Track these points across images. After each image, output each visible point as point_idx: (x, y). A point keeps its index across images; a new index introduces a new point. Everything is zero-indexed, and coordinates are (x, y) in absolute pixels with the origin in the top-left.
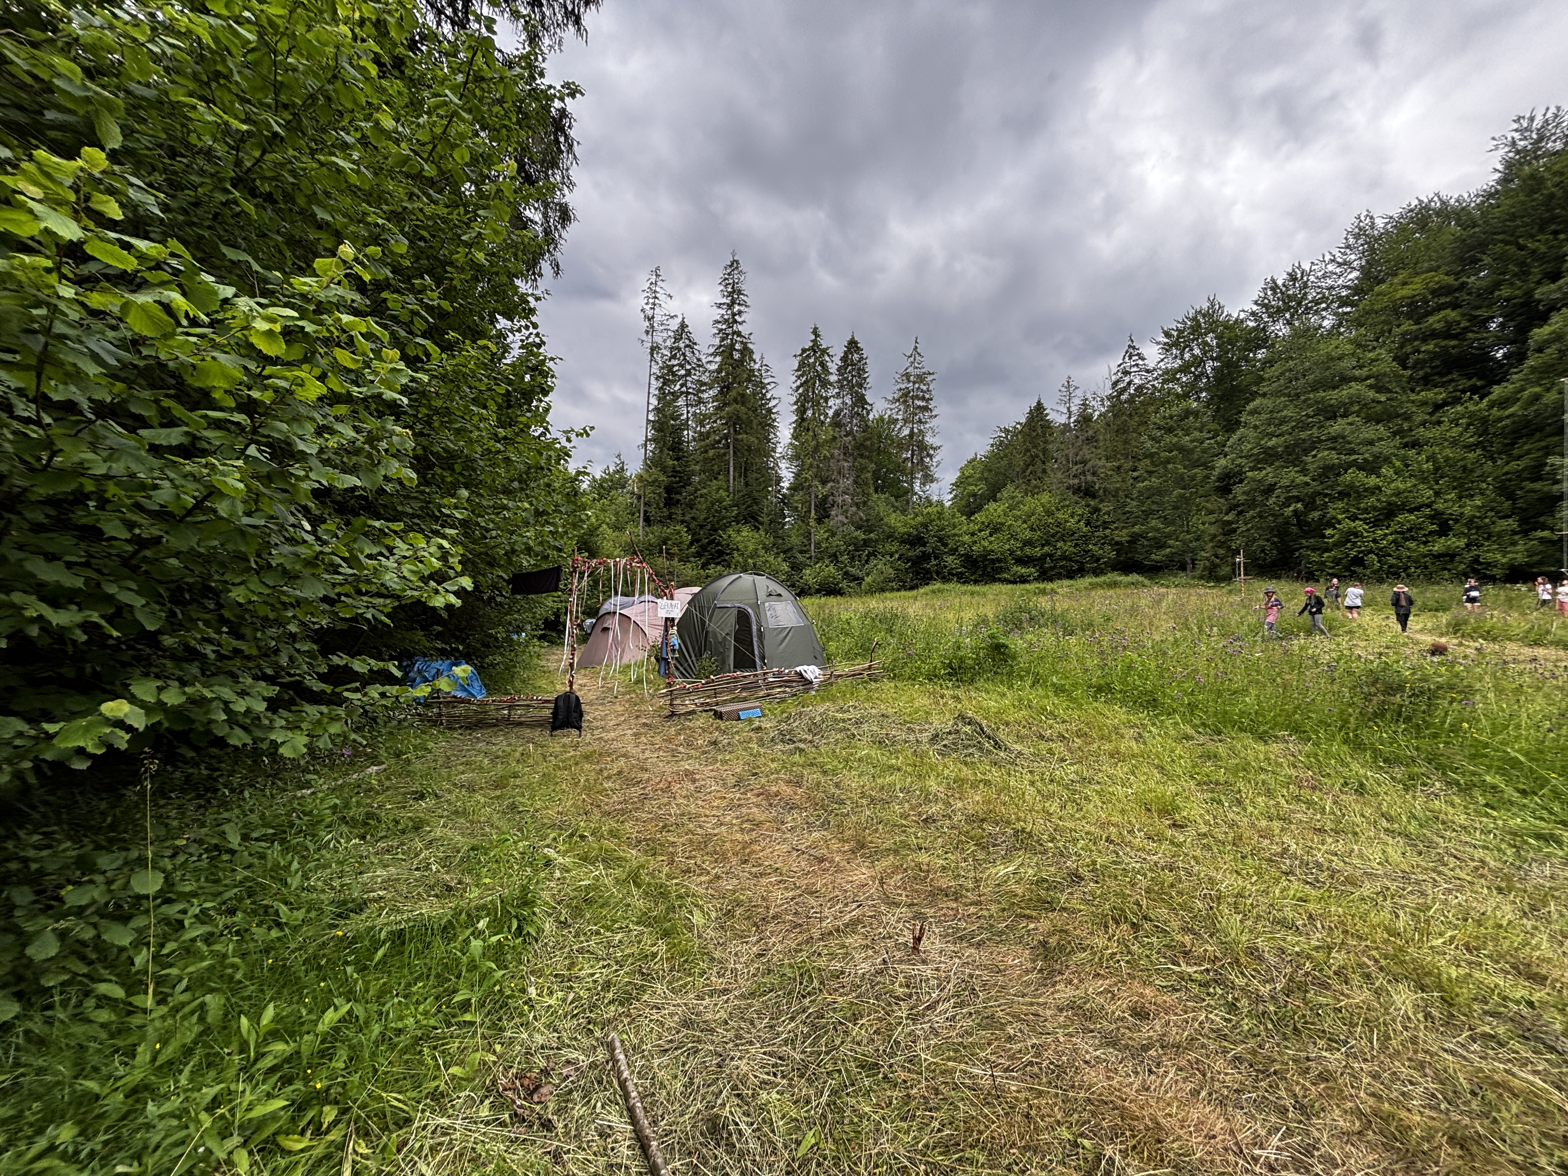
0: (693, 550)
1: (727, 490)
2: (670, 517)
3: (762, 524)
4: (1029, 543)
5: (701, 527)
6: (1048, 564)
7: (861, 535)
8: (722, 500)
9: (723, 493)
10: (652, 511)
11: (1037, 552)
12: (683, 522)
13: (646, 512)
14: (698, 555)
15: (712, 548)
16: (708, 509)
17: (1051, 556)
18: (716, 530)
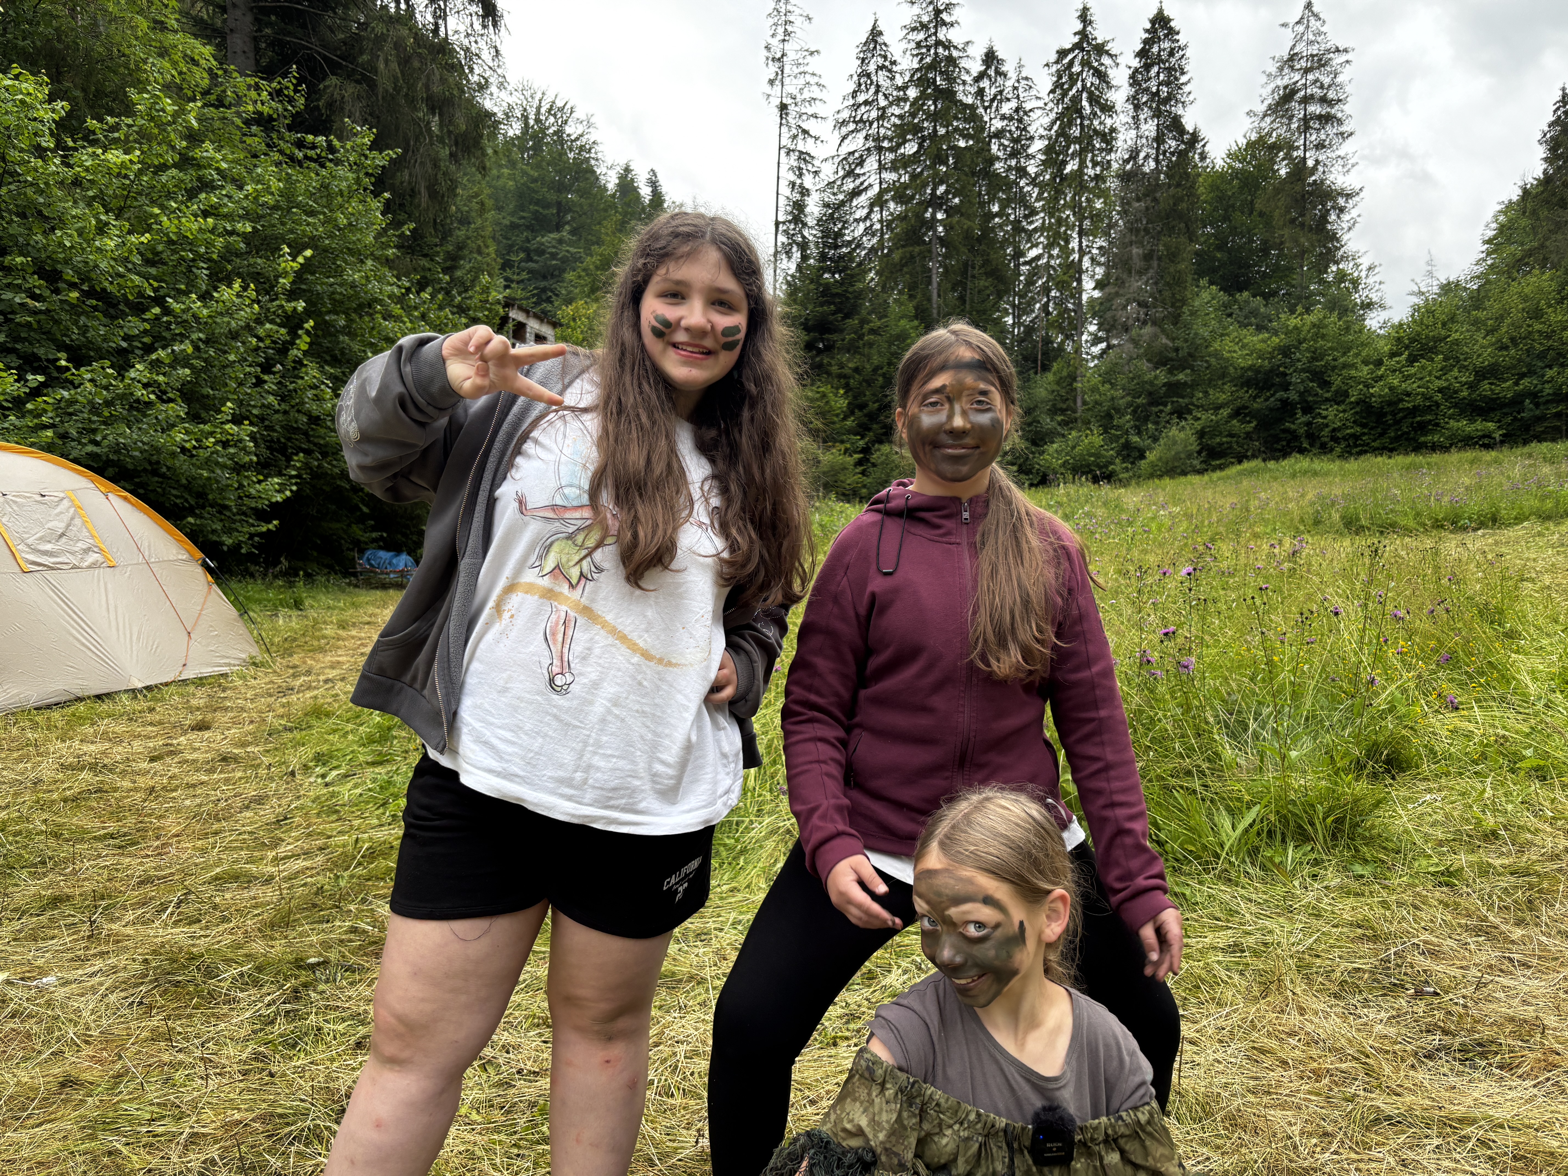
4: (1491, 372)
6: (1529, 410)
7: (1161, 376)
11: (1506, 388)
17: (1534, 395)
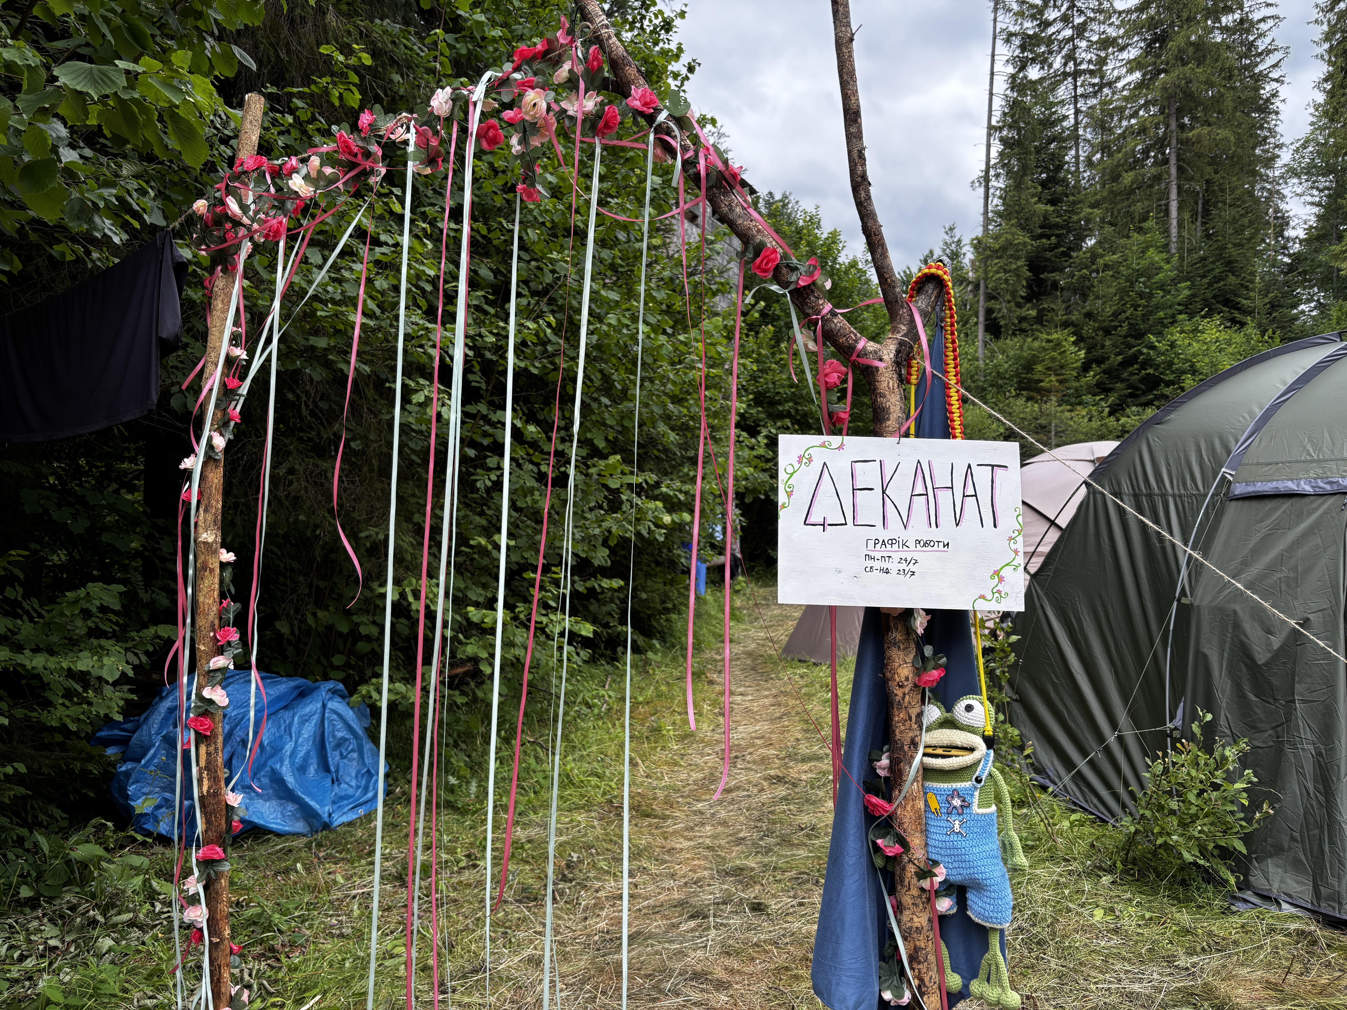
0: (1091, 377)
1: (1165, 247)
2: (1039, 319)
3: (1250, 312)
5: (1107, 332)
8: (1154, 269)
9: (1154, 255)
10: (1003, 308)
12: (1065, 325)
13: (989, 311)
14: (1102, 388)
15: (1133, 374)
16: (1123, 292)
18: (1140, 335)
